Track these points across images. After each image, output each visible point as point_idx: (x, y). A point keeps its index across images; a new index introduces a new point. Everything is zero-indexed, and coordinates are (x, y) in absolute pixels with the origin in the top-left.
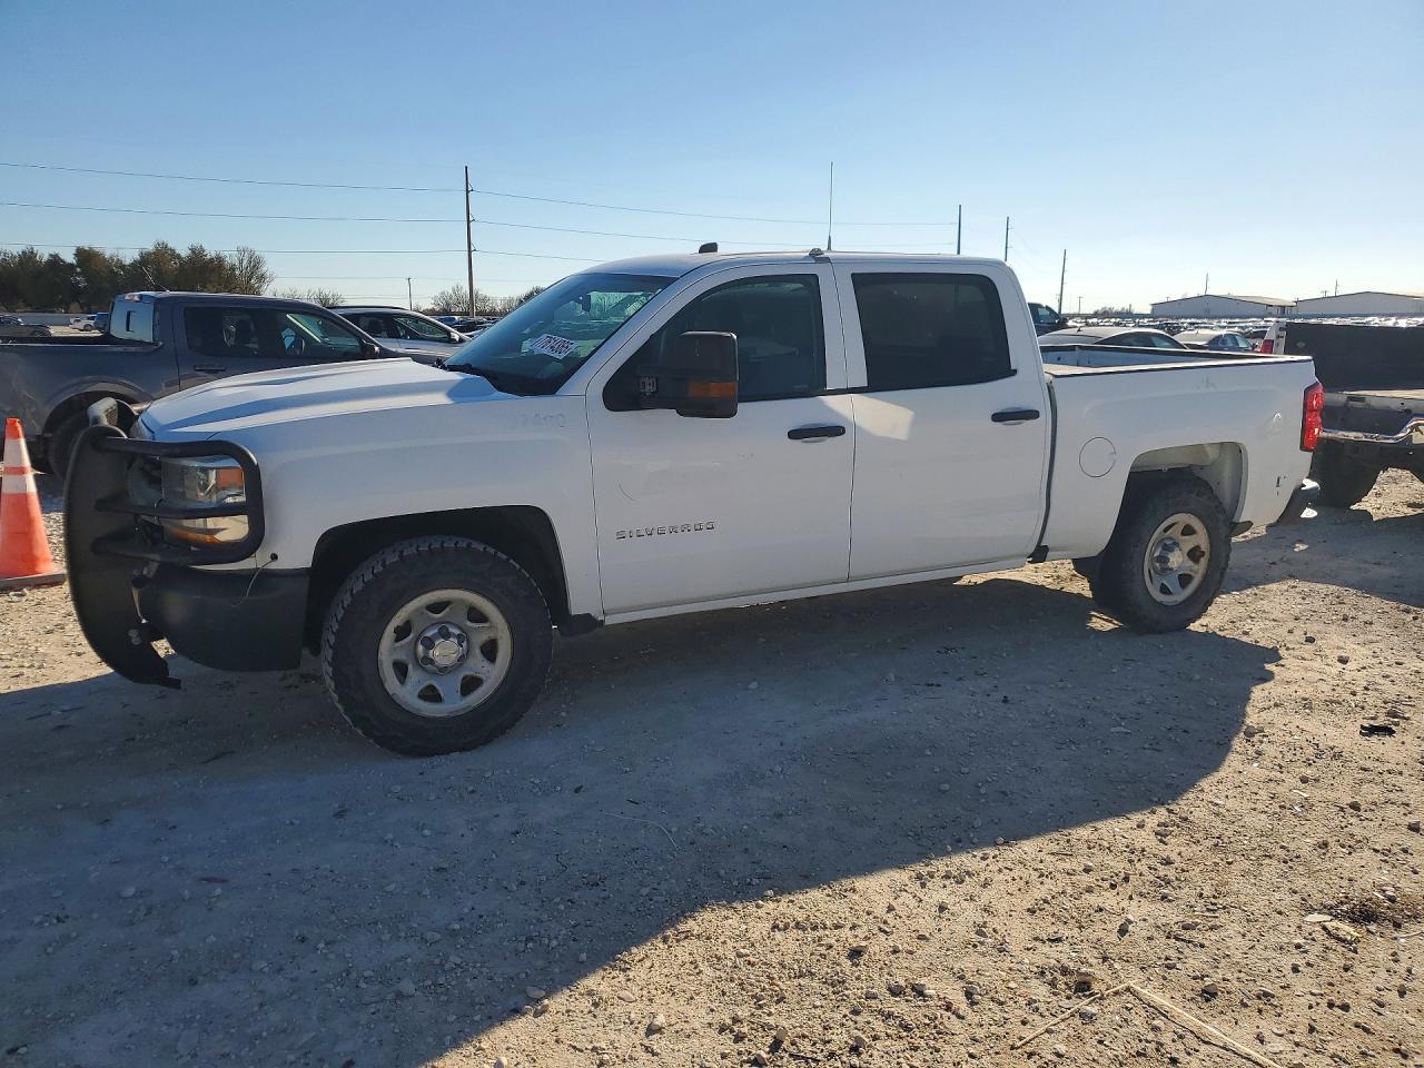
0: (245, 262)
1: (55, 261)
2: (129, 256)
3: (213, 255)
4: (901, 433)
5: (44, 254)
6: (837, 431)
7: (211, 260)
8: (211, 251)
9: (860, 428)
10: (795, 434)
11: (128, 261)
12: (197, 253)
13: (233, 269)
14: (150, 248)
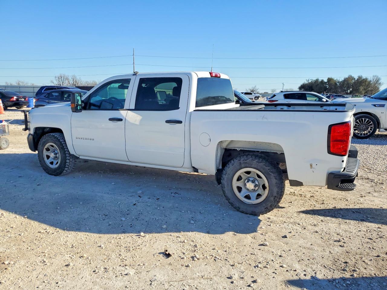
0: (375, 79)
1: (322, 81)
2: (341, 79)
3: (365, 78)
4: (137, 123)
5: (320, 79)
6: (120, 120)
7: (364, 79)
8: (364, 77)
9: (127, 120)
10: (111, 119)
11: (341, 80)
12: (360, 78)
13: (370, 81)
14: (347, 77)
